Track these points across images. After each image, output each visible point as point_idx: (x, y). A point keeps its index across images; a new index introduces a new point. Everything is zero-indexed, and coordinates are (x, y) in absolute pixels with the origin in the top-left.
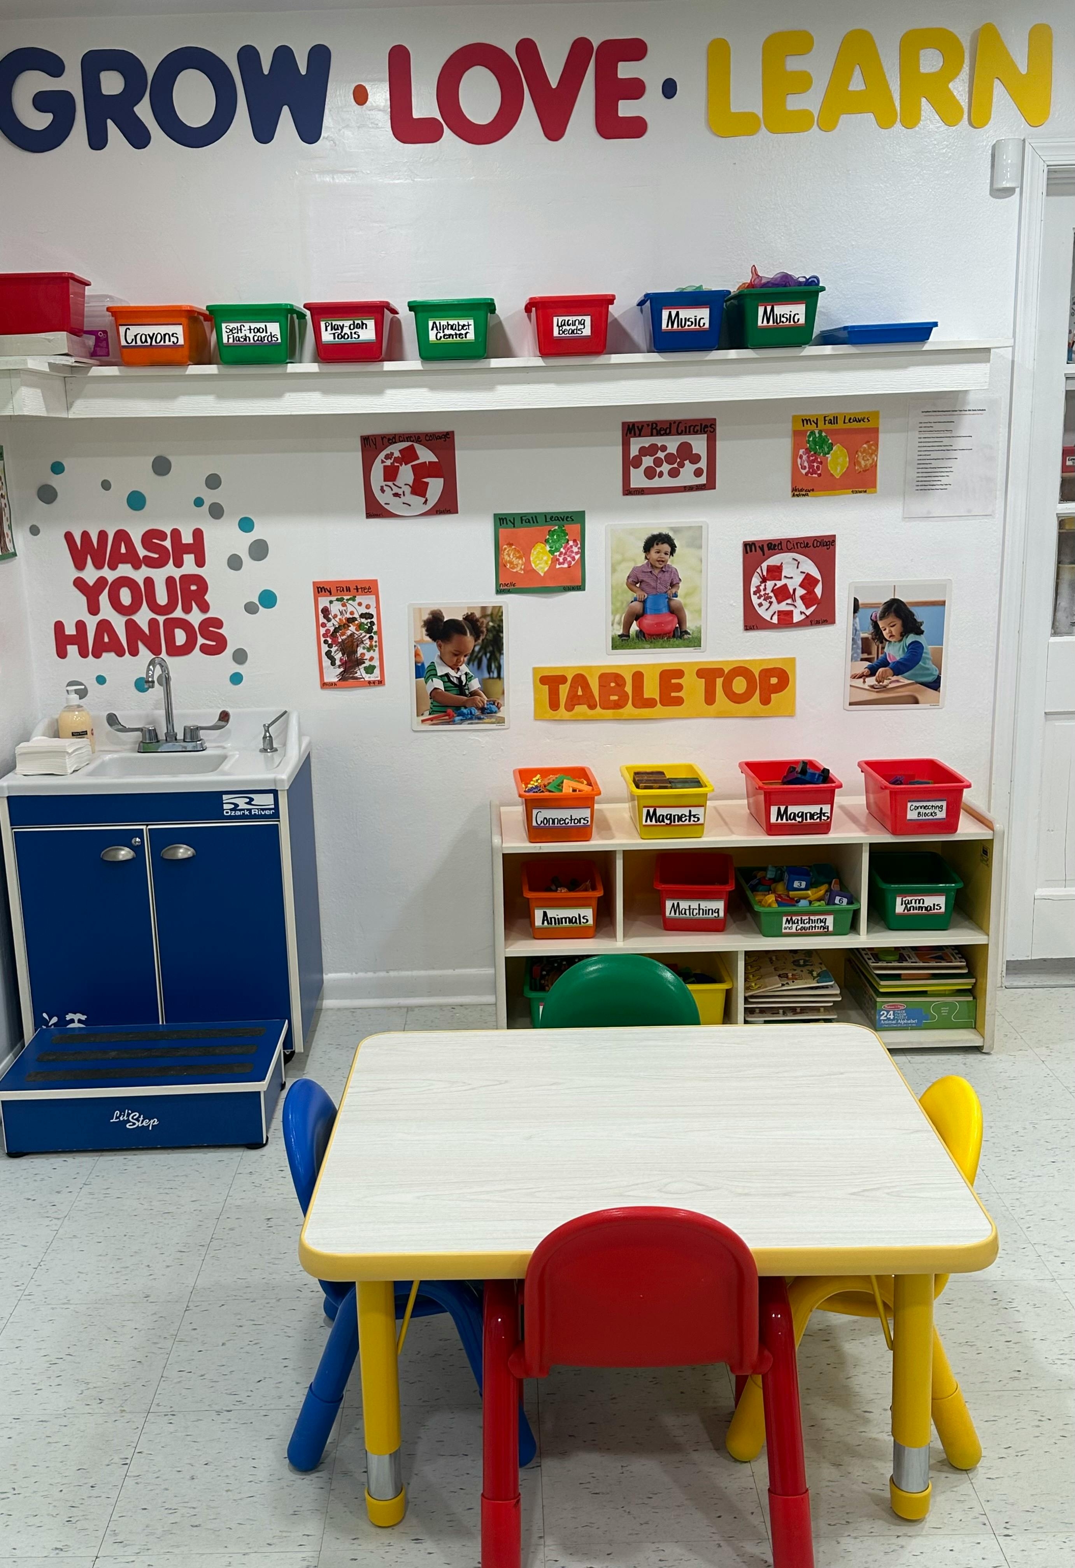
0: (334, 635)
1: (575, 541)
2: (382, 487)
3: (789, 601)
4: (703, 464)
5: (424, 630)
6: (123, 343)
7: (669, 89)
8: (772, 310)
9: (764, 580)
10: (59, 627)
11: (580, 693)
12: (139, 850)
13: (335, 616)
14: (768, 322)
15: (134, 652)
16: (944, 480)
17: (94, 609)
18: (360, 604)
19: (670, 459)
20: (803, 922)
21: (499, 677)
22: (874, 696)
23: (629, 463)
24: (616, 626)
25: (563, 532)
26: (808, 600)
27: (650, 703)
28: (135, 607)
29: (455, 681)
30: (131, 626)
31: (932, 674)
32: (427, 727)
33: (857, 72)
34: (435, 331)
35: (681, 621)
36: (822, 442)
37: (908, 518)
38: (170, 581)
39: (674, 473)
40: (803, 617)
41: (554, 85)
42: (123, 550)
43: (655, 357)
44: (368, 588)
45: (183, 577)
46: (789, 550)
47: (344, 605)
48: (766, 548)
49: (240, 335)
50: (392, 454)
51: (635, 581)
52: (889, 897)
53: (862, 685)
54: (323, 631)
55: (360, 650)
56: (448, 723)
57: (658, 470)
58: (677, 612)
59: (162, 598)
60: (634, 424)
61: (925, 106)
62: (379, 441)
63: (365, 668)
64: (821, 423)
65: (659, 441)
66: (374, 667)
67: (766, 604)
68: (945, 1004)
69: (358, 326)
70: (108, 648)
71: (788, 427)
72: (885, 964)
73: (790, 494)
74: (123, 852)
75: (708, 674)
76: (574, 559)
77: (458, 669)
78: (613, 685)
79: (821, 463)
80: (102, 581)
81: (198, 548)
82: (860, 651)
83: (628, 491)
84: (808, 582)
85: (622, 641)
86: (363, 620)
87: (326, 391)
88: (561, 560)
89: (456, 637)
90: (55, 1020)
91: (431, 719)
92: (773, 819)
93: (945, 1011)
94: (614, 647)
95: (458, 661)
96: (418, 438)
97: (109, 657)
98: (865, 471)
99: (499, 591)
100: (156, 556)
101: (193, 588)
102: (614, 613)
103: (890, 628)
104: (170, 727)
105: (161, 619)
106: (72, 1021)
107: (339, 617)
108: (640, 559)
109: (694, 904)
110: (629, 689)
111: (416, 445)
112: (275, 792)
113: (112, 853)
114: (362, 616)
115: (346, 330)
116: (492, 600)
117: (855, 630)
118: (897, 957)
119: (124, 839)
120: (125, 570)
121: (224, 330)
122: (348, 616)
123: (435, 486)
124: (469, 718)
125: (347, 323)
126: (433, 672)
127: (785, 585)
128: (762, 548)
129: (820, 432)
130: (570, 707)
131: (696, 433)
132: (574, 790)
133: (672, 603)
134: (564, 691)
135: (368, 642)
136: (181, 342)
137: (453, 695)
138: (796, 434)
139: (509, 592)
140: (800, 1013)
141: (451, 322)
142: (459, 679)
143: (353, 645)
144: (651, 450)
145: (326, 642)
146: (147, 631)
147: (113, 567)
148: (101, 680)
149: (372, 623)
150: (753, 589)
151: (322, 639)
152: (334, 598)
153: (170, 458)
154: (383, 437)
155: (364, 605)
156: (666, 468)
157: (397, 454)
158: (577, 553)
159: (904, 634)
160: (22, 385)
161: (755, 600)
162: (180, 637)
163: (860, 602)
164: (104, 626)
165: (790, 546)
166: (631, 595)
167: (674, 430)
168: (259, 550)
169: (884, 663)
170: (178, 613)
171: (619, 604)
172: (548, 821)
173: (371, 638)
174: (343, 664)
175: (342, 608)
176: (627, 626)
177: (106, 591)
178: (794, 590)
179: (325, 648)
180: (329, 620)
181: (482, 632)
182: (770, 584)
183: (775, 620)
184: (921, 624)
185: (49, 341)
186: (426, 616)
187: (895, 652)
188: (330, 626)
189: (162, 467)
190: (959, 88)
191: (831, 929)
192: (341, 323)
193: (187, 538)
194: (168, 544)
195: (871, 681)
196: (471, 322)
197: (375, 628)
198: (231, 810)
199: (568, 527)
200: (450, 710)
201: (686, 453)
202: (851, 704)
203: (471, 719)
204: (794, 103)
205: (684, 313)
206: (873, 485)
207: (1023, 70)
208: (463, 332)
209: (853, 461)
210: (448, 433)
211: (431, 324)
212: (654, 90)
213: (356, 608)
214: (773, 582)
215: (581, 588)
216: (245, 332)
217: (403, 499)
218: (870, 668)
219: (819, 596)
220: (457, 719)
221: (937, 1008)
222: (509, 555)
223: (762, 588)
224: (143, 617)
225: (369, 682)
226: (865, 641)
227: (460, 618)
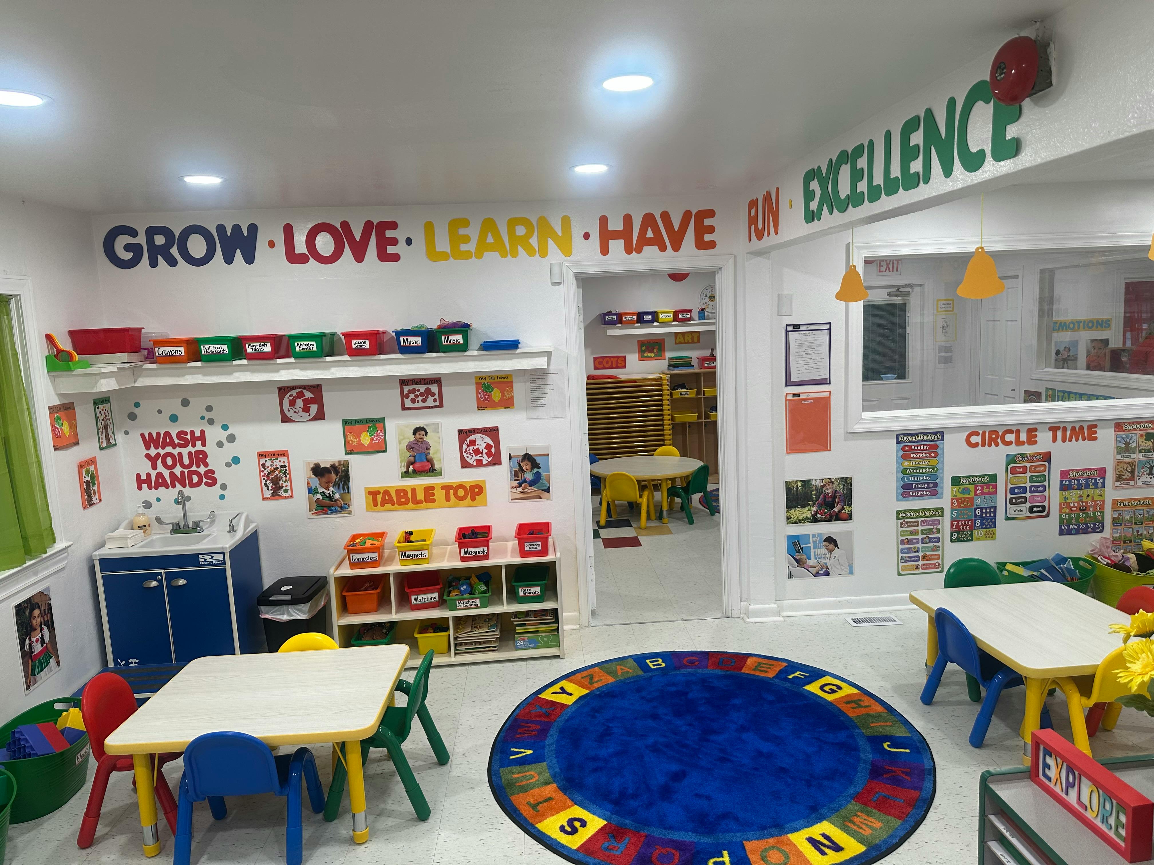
0: (268, 476)
1: (381, 431)
2: (288, 409)
3: (480, 455)
4: (437, 397)
5: (311, 472)
6: (157, 354)
7: (409, 242)
8: (448, 337)
9: (468, 446)
10: (138, 476)
11: (387, 498)
12: (160, 582)
13: (268, 467)
14: (447, 342)
15: (174, 486)
16: (543, 403)
17: (154, 467)
18: (280, 461)
19: (422, 395)
20: (466, 603)
21: (348, 492)
22: (521, 496)
23: (404, 397)
24: (403, 468)
25: (375, 426)
26: (489, 454)
27: (420, 502)
28: (174, 466)
29: (327, 495)
30: (172, 475)
31: (546, 486)
32: (315, 516)
33: (490, 234)
34: (298, 347)
35: (432, 465)
36: (488, 387)
37: (528, 419)
38: (190, 454)
39: (424, 401)
40: (487, 462)
41: (358, 240)
42: (168, 440)
43: (400, 356)
44: (284, 454)
45: (195, 452)
46: (478, 433)
47: (272, 462)
48: (468, 432)
49: (209, 350)
50: (293, 394)
51: (410, 447)
52: (516, 588)
53: (516, 491)
54: (262, 474)
55: (281, 482)
56: (325, 514)
57: (417, 399)
58: (430, 461)
59: (186, 461)
60: (404, 380)
61: (520, 249)
62: (286, 389)
63: (284, 490)
64: (487, 379)
65: (416, 387)
66: (288, 490)
67: (470, 457)
68: (545, 636)
69: (263, 345)
70: (161, 485)
71: (474, 381)
72: (518, 619)
73: (477, 409)
74: (153, 583)
75: (446, 488)
76: (381, 438)
77: (329, 489)
78: (402, 494)
79: (489, 396)
80: (158, 455)
81: (203, 438)
82: (513, 476)
83: (404, 408)
84: (488, 447)
85: (406, 475)
86: (282, 469)
87: (253, 371)
88: (375, 439)
89: (327, 475)
90: (124, 662)
91: (316, 513)
92: (462, 555)
93: (545, 639)
94: (402, 477)
95: (328, 486)
96: (305, 387)
97: (162, 489)
98: (508, 399)
99: (346, 454)
100: (183, 442)
101: (201, 456)
102: (401, 462)
103: (526, 466)
104: (186, 521)
105: (186, 471)
106: (132, 663)
107: (270, 467)
108: (412, 438)
109: (425, 596)
110: (410, 496)
111: (304, 391)
112: (223, 553)
113: (148, 583)
114: (281, 466)
115: (258, 347)
116: (344, 458)
117: (511, 467)
118: (524, 616)
119: (153, 577)
120: (169, 449)
121: (202, 348)
122: (275, 467)
123: (314, 409)
124: (335, 511)
125: (258, 344)
126: (316, 491)
127: (478, 448)
128: (466, 432)
129: (487, 383)
130: (382, 505)
131: (432, 384)
132: (372, 544)
133: (428, 457)
134: (379, 497)
135: (284, 479)
136: (183, 353)
137: (326, 501)
138: (477, 384)
139: (351, 454)
140: (483, 644)
141: (305, 343)
142: (329, 494)
143: (277, 480)
144: (413, 391)
145: (264, 479)
146: (179, 476)
147: (163, 448)
148: (158, 500)
149: (286, 470)
150: (464, 450)
151: (262, 478)
152: (267, 459)
153: (190, 399)
154: (288, 387)
155: (282, 462)
156: (420, 398)
157: (295, 394)
158: (382, 436)
159: (532, 468)
160: (101, 379)
161: (465, 455)
162: (195, 479)
163: (512, 455)
164: (160, 475)
165: (479, 431)
166: (408, 454)
167: (422, 382)
168: (231, 438)
169: (525, 482)
170: (194, 468)
171: (403, 458)
172: (358, 559)
173: (286, 476)
174: (273, 489)
175: (271, 463)
176: (408, 467)
177: (160, 458)
178: (482, 450)
179: (264, 482)
180: (265, 469)
181: (339, 472)
182: (471, 448)
183: (475, 464)
184: (539, 464)
185: (119, 357)
186: (312, 466)
187: (529, 476)
188: (266, 472)
189: (185, 403)
190: (534, 241)
191: (479, 605)
192: (255, 344)
193: (198, 434)
194: (188, 437)
195: (520, 489)
196: (315, 343)
197: (288, 472)
198: (203, 562)
199: (377, 425)
200: (325, 508)
201: (428, 392)
202: (512, 500)
203: (336, 512)
204: (464, 247)
205: (410, 339)
206: (513, 405)
207: (560, 234)
208: (311, 347)
209: (503, 395)
210: (318, 385)
211: (296, 344)
212: (402, 242)
213: (278, 463)
214: (472, 447)
215: (385, 451)
216: (212, 349)
217: (299, 414)
218: (519, 484)
219: (494, 453)
220: (329, 512)
221: (542, 639)
222: (350, 437)
223: (468, 449)
224: (178, 470)
225: (286, 497)
226: (515, 471)
227: (329, 466)
